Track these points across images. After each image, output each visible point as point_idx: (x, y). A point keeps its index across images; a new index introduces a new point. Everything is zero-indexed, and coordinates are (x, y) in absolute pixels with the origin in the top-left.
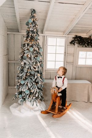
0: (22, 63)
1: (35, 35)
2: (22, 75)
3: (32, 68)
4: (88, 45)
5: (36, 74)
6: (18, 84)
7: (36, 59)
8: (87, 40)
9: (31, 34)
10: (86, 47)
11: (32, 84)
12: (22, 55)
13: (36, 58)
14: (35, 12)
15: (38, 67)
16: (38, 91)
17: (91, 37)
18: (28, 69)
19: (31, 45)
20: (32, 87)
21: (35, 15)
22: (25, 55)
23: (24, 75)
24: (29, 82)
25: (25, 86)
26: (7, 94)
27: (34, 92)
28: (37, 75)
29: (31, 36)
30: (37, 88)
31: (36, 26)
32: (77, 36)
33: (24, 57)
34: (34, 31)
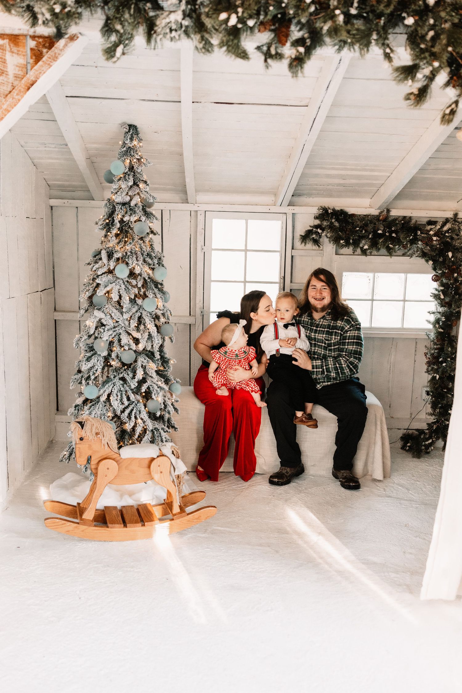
0: (91, 323)
1: (134, 218)
2: (90, 365)
3: (125, 339)
4: (374, 245)
5: (142, 360)
6: (79, 401)
7: (140, 307)
8: (370, 227)
9: (120, 216)
10: (364, 252)
11: (128, 399)
12: (88, 294)
13: (139, 301)
14: (137, 133)
15: (150, 335)
16: (150, 425)
17: (388, 211)
18: (111, 343)
19: (119, 255)
20: (127, 411)
21: (135, 143)
22: (101, 292)
23: (99, 366)
24: (115, 392)
25: (100, 405)
26: (51, 442)
27: (134, 429)
28: (144, 368)
29: (122, 221)
30: (145, 415)
31: (141, 185)
32: (325, 210)
33: (95, 299)
34: (133, 204)
